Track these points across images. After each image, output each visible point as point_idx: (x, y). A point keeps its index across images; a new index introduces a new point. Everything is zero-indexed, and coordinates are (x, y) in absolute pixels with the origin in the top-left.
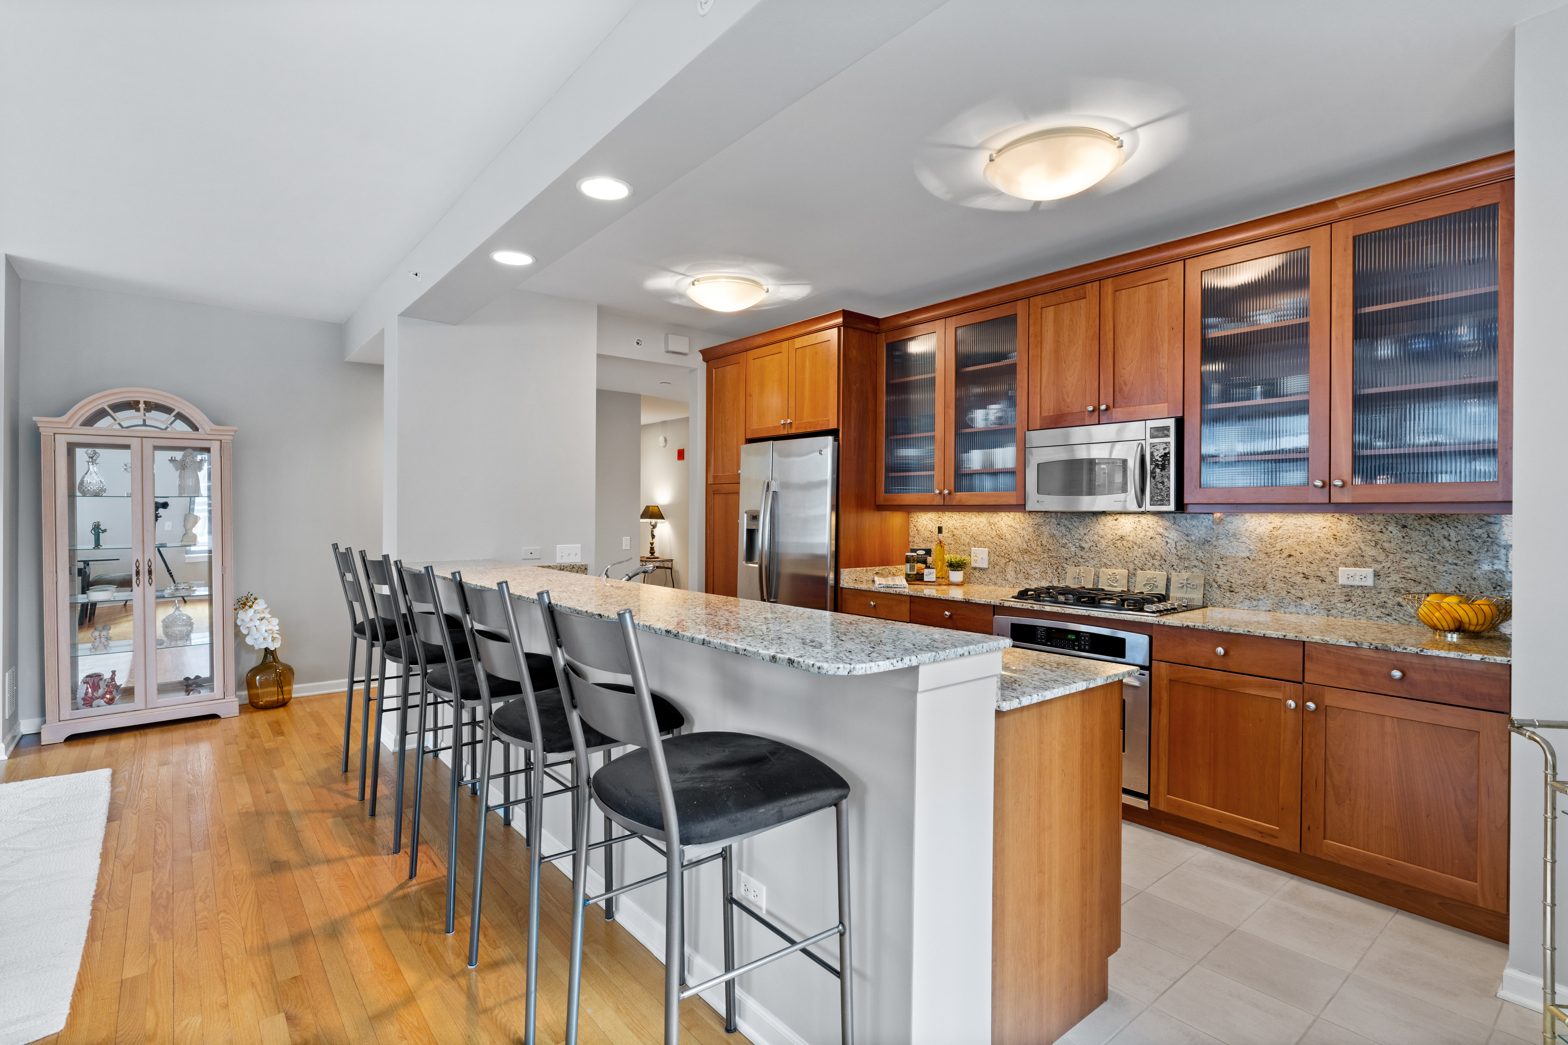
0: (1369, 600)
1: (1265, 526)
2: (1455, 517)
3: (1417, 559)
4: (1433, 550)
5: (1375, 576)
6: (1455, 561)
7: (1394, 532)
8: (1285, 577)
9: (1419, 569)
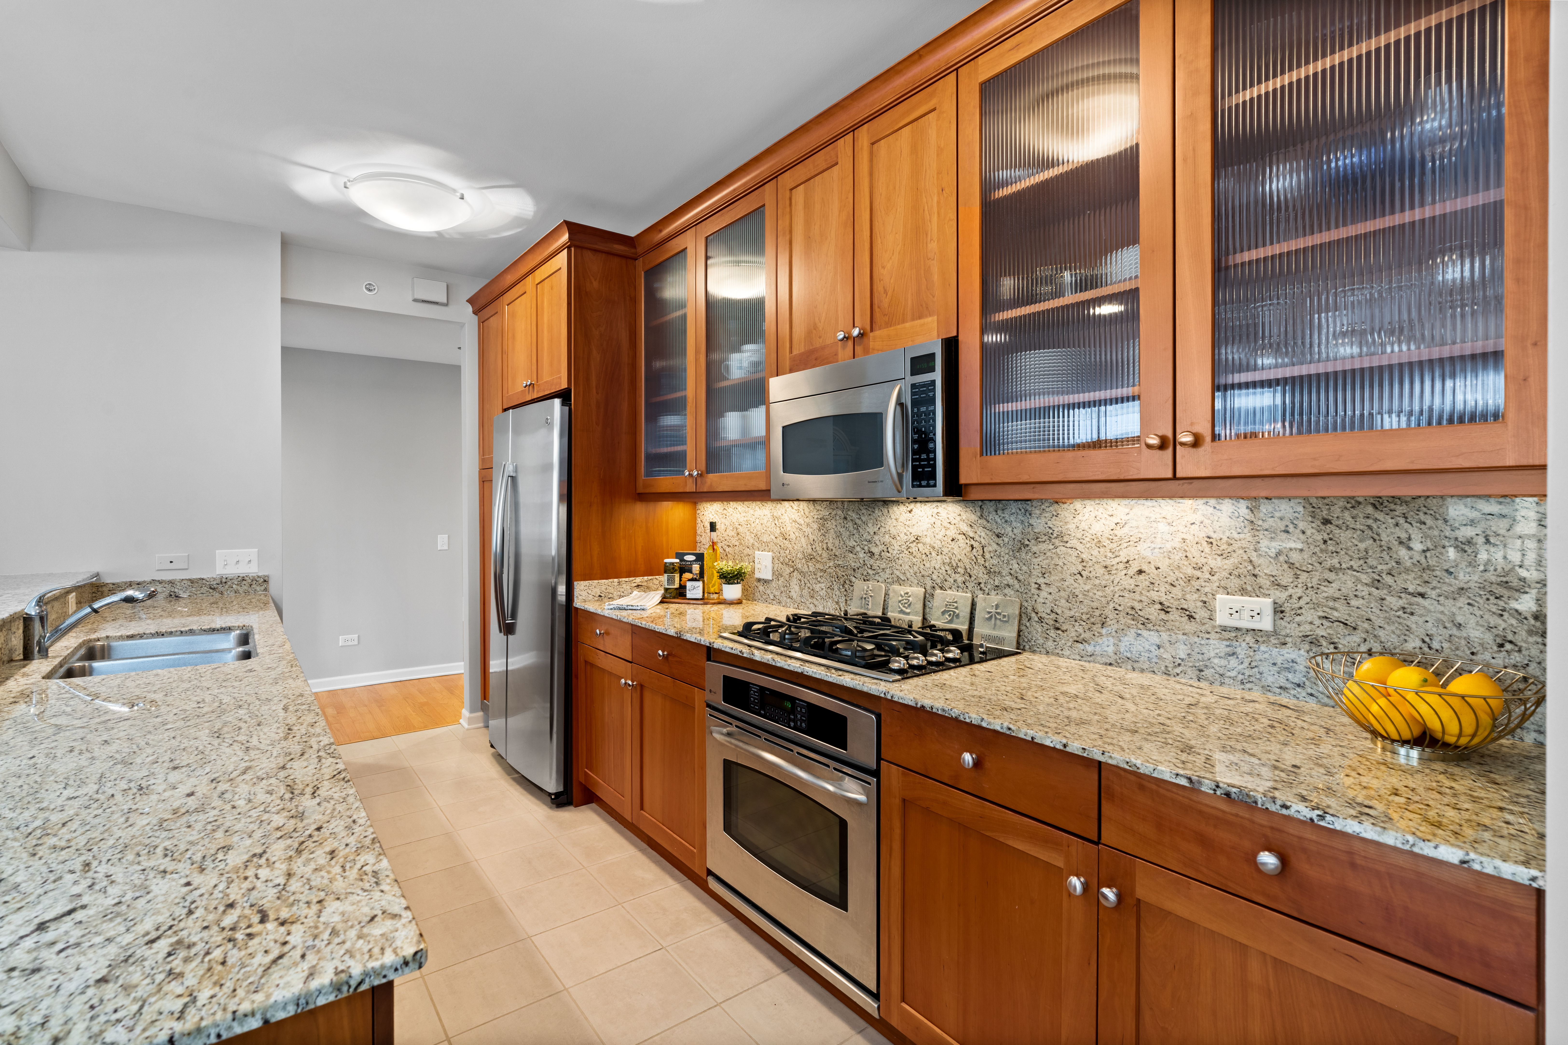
0: (1266, 656)
1: (1103, 521)
2: (1421, 502)
3: (1350, 584)
4: (1380, 567)
5: (1275, 612)
6: (1420, 589)
7: (1309, 532)
8: (1133, 608)
9: (1354, 602)
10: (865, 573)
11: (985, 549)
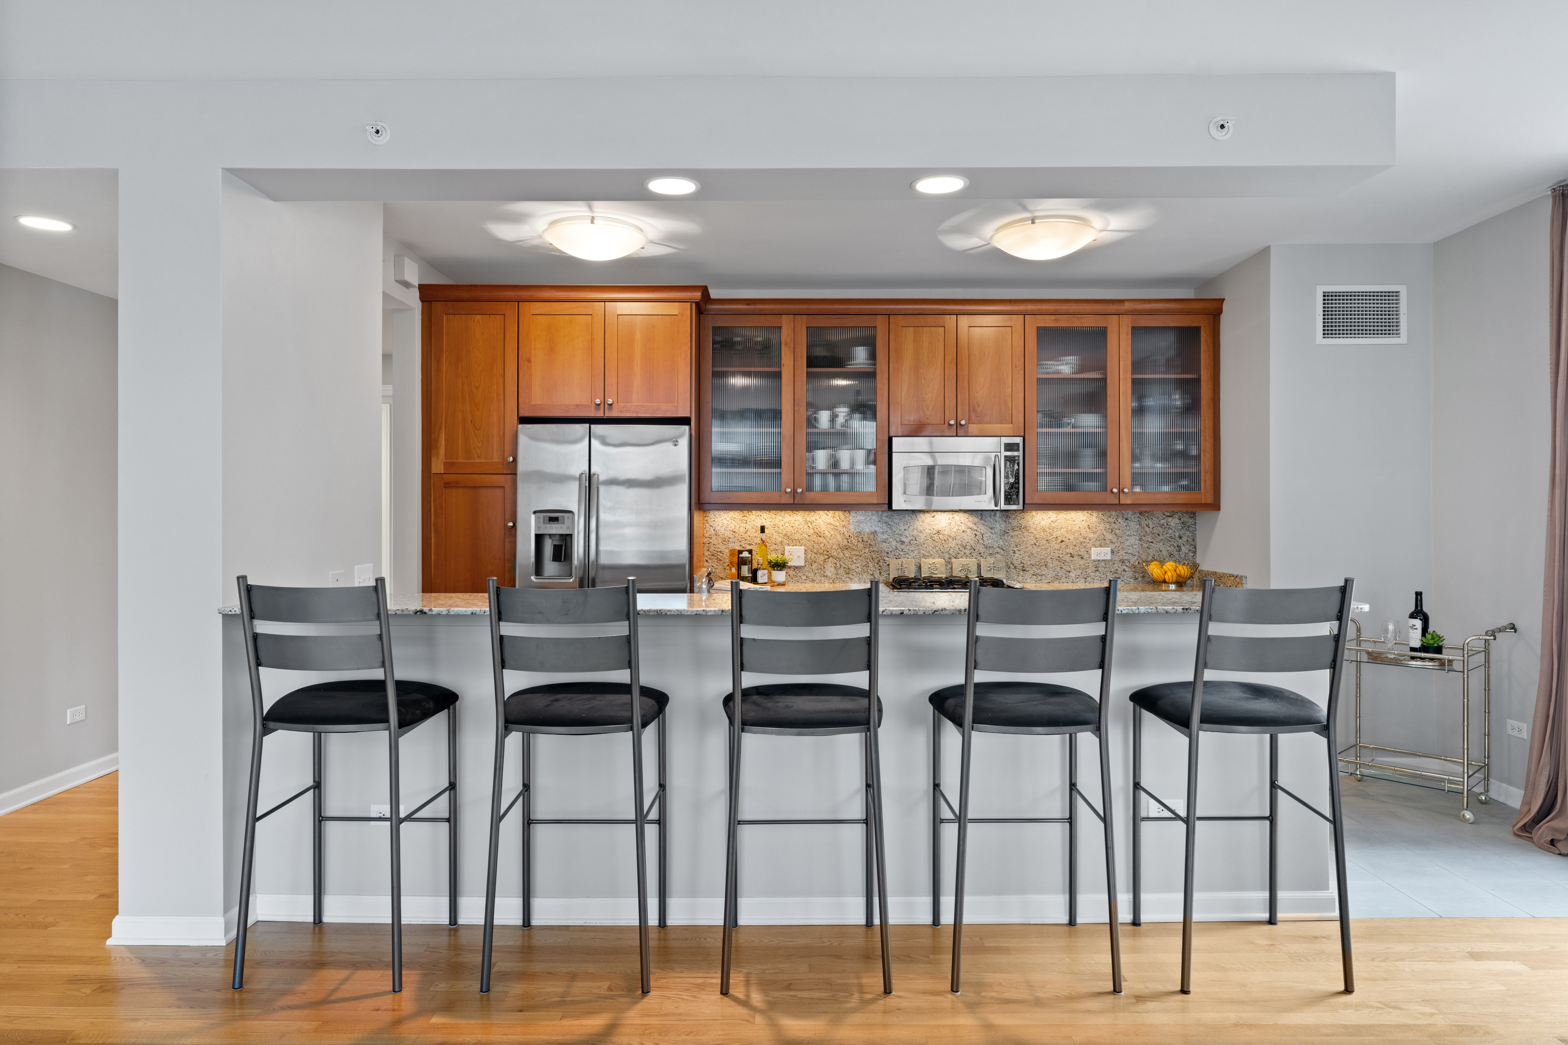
0: (1108, 569)
1: (1046, 520)
2: (1152, 512)
3: (1133, 540)
4: (1141, 534)
5: (1111, 552)
6: (1152, 541)
7: (1121, 523)
8: (1059, 557)
9: (1134, 547)
10: (897, 554)
11: (984, 536)
